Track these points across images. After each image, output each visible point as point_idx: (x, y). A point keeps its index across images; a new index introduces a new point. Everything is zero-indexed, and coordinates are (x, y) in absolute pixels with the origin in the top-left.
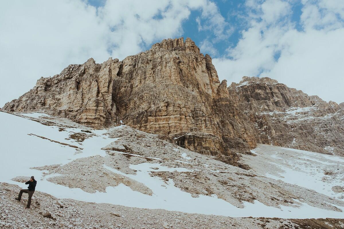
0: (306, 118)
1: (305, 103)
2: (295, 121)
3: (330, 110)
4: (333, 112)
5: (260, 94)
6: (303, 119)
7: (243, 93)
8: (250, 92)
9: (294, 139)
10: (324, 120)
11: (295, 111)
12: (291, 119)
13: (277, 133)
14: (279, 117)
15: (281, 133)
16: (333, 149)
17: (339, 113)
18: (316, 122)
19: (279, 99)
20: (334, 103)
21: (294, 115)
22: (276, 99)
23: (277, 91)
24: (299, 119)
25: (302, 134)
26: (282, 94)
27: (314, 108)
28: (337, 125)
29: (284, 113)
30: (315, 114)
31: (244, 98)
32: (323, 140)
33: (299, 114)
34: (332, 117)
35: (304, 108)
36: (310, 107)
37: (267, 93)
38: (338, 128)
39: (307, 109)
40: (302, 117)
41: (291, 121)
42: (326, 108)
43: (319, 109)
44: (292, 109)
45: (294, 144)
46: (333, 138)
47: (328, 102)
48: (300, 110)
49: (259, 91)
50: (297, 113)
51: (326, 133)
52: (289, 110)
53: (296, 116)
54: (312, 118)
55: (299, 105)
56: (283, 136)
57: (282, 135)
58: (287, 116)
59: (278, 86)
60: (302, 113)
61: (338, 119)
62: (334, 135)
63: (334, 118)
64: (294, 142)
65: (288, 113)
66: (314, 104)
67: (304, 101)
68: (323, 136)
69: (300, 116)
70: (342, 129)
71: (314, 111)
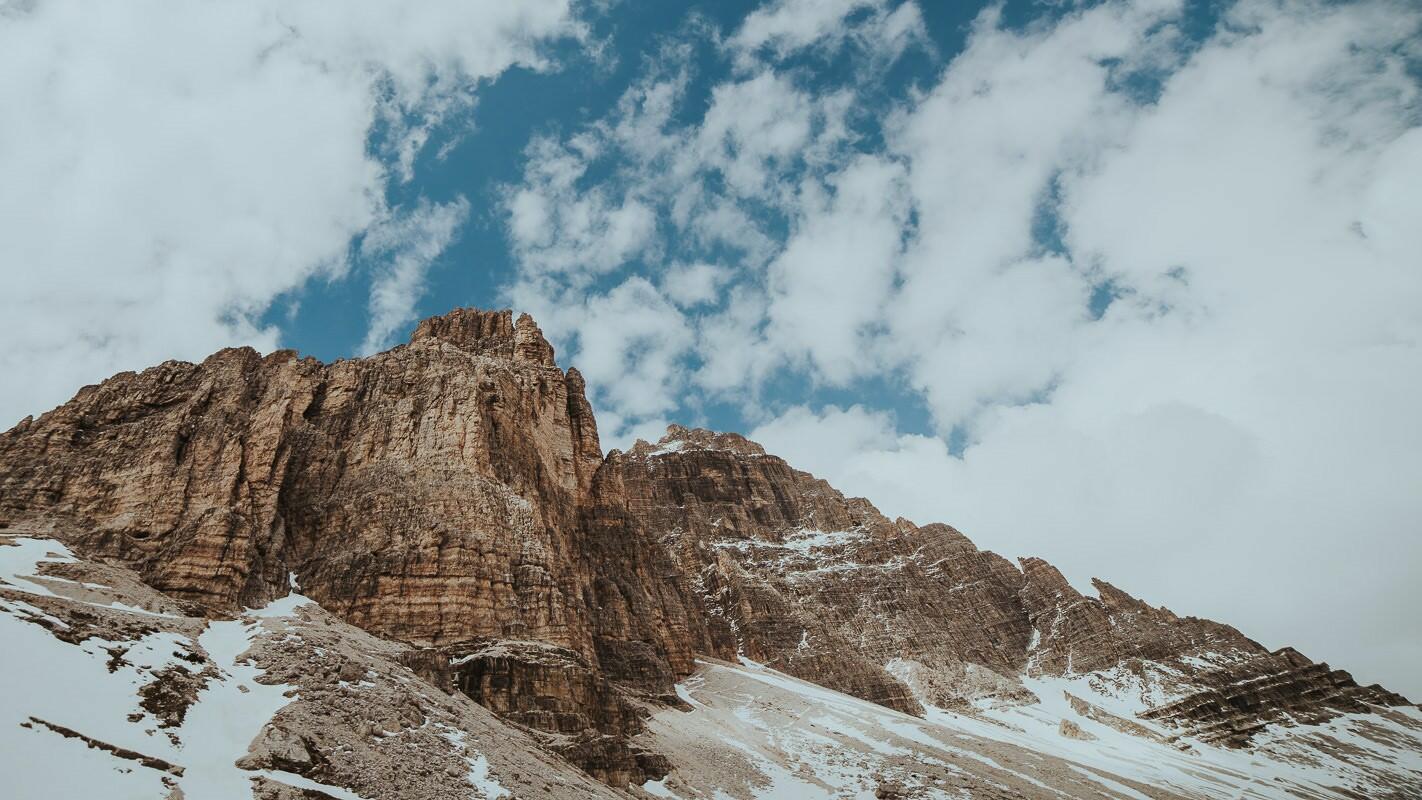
0: (837, 567)
1: (835, 518)
2: (809, 575)
3: (902, 546)
4: (908, 552)
5: (713, 483)
6: (828, 570)
7: (666, 476)
8: (687, 474)
9: (805, 634)
10: (883, 576)
11: (808, 543)
12: (798, 569)
13: (758, 614)
14: (766, 557)
15: (769, 612)
16: (909, 669)
17: (922, 556)
18: (863, 581)
19: (765, 502)
20: (909, 524)
21: (807, 555)
22: (759, 502)
23: (760, 476)
24: (819, 569)
25: (827, 615)
26: (774, 488)
27: (859, 536)
28: (920, 592)
29: (778, 546)
30: (861, 554)
31: (667, 491)
32: (884, 639)
33: (820, 553)
34: (904, 565)
35: (832, 534)
36: (849, 531)
37: (734, 483)
38: (921, 599)
39: (840, 537)
40: (828, 563)
41: (797, 572)
42: (891, 538)
43: (870, 540)
44: (800, 533)
45: (803, 651)
46: (909, 633)
47: (893, 520)
48: (821, 539)
49: (713, 474)
50: (814, 549)
51: (889, 617)
52: (793, 539)
53: (812, 557)
54: (854, 565)
55: (820, 525)
56: (775, 622)
57: (771, 618)
58: (787, 558)
59: (764, 461)
60: (828, 550)
61: (921, 573)
62: (910, 623)
63: (910, 570)
64: (804, 643)
65: (790, 545)
66: (857, 525)
67: (832, 513)
68: (884, 626)
69: (823, 558)
70: (930, 604)
71: (860, 544)
